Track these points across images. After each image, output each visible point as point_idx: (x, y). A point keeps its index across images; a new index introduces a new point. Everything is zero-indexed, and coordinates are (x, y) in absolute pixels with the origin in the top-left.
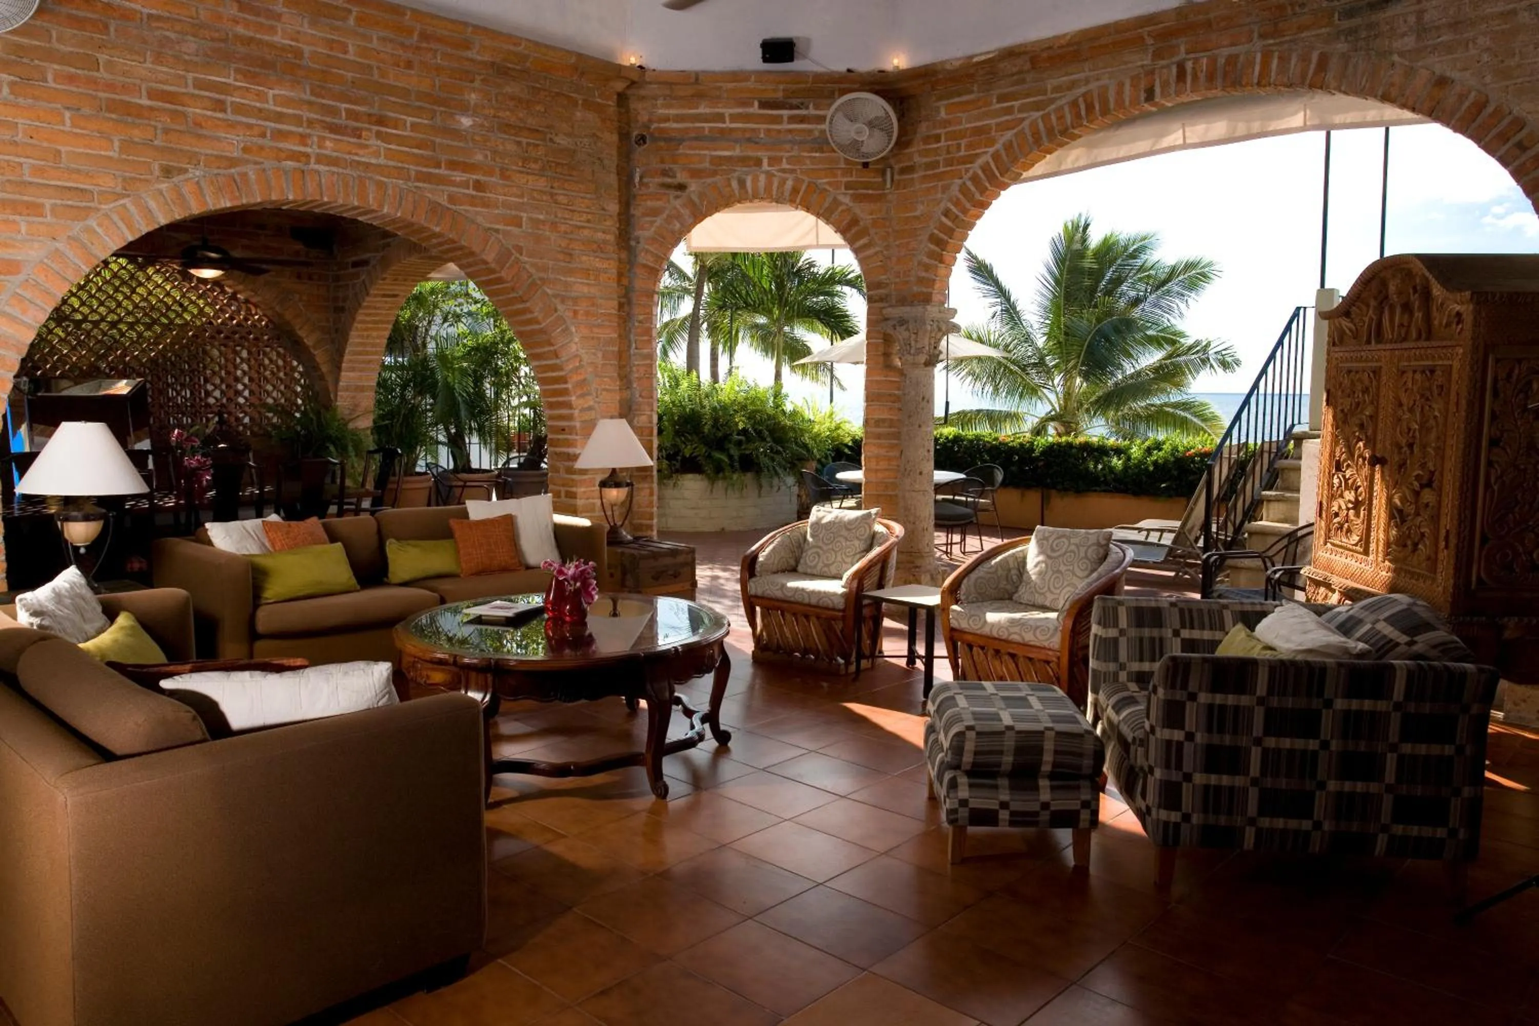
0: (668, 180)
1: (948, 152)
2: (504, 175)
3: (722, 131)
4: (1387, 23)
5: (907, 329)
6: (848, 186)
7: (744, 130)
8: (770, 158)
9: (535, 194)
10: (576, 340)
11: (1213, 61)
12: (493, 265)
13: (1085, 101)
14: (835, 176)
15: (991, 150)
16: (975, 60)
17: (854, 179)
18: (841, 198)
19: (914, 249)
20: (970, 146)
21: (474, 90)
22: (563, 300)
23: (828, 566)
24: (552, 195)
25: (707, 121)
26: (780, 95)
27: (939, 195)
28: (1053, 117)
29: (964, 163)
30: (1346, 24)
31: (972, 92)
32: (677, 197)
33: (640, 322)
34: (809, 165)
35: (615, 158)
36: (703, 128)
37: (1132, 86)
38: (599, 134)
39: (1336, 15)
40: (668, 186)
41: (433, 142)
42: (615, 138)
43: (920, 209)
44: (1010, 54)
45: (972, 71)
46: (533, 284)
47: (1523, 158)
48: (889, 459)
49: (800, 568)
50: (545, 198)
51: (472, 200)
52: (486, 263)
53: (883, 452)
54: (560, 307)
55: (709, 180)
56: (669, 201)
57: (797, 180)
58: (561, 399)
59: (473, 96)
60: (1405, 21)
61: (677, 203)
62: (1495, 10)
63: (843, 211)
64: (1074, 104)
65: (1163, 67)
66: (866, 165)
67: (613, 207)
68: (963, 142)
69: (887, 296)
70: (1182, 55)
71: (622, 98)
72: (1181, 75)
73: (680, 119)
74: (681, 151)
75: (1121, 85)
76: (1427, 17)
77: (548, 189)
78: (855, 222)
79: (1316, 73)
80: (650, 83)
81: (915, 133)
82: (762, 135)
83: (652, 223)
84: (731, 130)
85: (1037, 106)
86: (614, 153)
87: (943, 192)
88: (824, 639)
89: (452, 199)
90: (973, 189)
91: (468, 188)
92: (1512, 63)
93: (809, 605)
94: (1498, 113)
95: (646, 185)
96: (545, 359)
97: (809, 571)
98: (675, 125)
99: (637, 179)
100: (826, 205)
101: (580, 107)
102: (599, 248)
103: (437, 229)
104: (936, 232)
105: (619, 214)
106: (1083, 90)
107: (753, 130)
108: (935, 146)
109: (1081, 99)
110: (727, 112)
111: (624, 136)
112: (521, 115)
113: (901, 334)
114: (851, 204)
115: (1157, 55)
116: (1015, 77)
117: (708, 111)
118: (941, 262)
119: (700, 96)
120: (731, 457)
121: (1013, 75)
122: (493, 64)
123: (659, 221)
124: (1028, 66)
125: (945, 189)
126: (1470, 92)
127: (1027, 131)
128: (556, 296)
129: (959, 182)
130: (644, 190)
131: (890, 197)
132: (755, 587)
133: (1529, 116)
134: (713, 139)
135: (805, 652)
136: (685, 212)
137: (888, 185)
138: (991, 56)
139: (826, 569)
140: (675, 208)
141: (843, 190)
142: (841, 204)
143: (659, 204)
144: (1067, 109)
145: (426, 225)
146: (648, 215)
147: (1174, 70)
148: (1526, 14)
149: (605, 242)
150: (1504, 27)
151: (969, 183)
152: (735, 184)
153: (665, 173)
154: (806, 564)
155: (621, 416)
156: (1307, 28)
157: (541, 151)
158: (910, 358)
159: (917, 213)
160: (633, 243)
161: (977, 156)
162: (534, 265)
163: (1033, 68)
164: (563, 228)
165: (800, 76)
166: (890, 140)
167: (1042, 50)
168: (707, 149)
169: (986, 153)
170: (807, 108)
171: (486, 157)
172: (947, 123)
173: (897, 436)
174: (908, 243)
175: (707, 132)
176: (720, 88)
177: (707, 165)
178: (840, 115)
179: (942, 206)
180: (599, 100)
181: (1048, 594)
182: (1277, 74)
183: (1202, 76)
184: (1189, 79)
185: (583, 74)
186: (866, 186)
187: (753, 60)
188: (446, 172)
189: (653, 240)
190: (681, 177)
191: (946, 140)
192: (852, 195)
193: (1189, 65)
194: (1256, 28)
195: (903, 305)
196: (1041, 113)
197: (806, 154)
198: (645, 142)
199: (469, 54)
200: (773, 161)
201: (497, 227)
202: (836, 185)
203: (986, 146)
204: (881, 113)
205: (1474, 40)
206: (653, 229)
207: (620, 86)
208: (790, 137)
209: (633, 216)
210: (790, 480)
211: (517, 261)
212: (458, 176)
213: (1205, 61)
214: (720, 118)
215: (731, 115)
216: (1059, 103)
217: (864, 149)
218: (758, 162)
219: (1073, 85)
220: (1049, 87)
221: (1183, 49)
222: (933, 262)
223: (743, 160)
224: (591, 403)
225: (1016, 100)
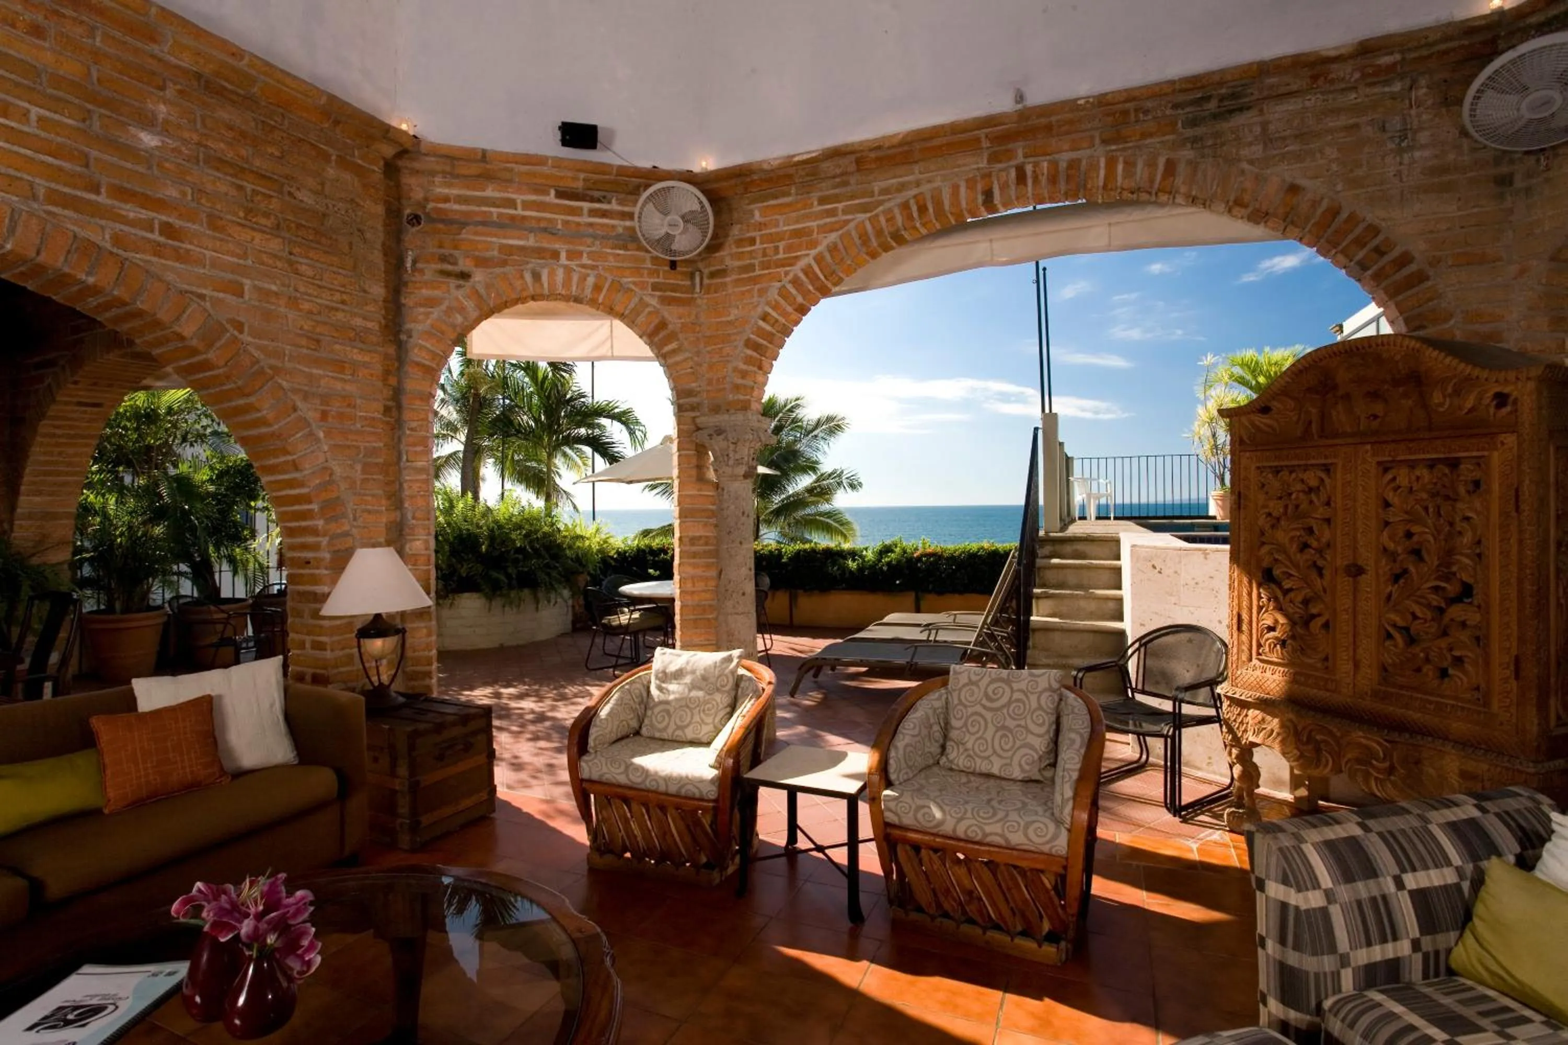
0: (449, 268)
1: (765, 255)
2: (214, 222)
3: (513, 218)
4: (1232, 133)
5: (726, 439)
6: (655, 287)
7: (539, 220)
8: (568, 251)
9: (265, 258)
10: (326, 448)
11: (1054, 164)
12: (194, 342)
13: (917, 203)
14: (642, 276)
15: (813, 252)
16: (796, 159)
17: (661, 280)
18: (647, 299)
19: (728, 355)
20: (789, 249)
21: (165, 102)
22: (306, 396)
23: (679, 728)
24: (291, 263)
25: (494, 205)
26: (579, 185)
27: (755, 299)
28: (882, 219)
29: (783, 266)
30: (1189, 132)
31: (789, 194)
32: (459, 287)
33: (412, 429)
34: (612, 262)
35: (381, 235)
36: (491, 213)
37: (968, 188)
38: (357, 200)
39: (1180, 125)
40: (448, 274)
41: (87, 156)
42: (380, 209)
43: (734, 313)
44: (835, 153)
45: (791, 171)
46: (261, 372)
47: (1381, 263)
48: (707, 579)
49: (644, 731)
50: (279, 264)
51: (158, 250)
52: (182, 338)
53: (699, 572)
54: (299, 404)
55: (498, 270)
56: (448, 291)
57: (598, 276)
58: (304, 524)
59: (162, 108)
60: (1251, 131)
61: (457, 294)
62: (1339, 123)
63: (650, 313)
64: (905, 206)
65: (1001, 170)
66: (673, 265)
67: (378, 290)
68: (781, 245)
69: (698, 404)
70: (1020, 159)
71: (391, 169)
72: (1021, 177)
73: (461, 200)
74: (463, 236)
75: (956, 188)
76: (1272, 127)
77: (285, 254)
78: (663, 325)
79: (1164, 178)
80: (426, 155)
81: (727, 236)
82: (560, 227)
83: (427, 315)
84: (524, 218)
85: (864, 209)
86: (380, 227)
87: (760, 296)
88: (688, 839)
89: (117, 240)
90: (793, 291)
91: (152, 231)
92: (1360, 172)
93: (667, 794)
94: (1352, 219)
95: (421, 271)
96: (280, 473)
97: (657, 735)
98: (456, 207)
99: (409, 265)
100: (632, 305)
101: (333, 164)
102: (358, 337)
103: (91, 280)
104: (752, 336)
105: (385, 301)
106: (914, 191)
107: (550, 220)
108: (749, 249)
109: (912, 202)
110: (519, 198)
111: (393, 213)
112: (243, 152)
113: (719, 443)
114: (658, 306)
115: (994, 158)
116: (838, 180)
117: (497, 195)
118: (760, 368)
119: (488, 177)
120: (509, 576)
121: (834, 177)
122: (198, 76)
123: (436, 313)
124: (853, 168)
125: (762, 292)
126: (1322, 199)
127: (854, 233)
128: (295, 391)
129: (778, 284)
130: (418, 277)
131: (699, 301)
132: (591, 768)
133: (1383, 224)
134: (501, 226)
135: (663, 856)
136: (469, 305)
137: (698, 289)
138: (814, 155)
139: (679, 733)
140: (457, 299)
141: (650, 292)
142: (648, 305)
143: (437, 293)
144: (897, 211)
145: (66, 270)
146: (421, 305)
147: (1013, 173)
148: (1369, 128)
149: (367, 330)
150: (1348, 139)
151: (790, 287)
152: (528, 277)
153: (443, 259)
154: (652, 726)
155: (388, 544)
156: (1151, 135)
157: (275, 204)
158: (728, 470)
159: (732, 317)
160: (403, 337)
161: (797, 258)
162: (258, 348)
163: (858, 170)
164: (306, 306)
165: (602, 168)
166: (703, 240)
167: (871, 150)
168: (496, 236)
169: (807, 255)
170: (609, 202)
171: (184, 194)
172: (761, 226)
173: (716, 554)
174: (721, 349)
175: (495, 218)
176: (511, 170)
177: (496, 253)
178: (650, 206)
179: (759, 310)
180: (360, 162)
181: (994, 758)
182: (1124, 178)
183: (1043, 180)
184: (1030, 182)
185: (337, 123)
186: (674, 288)
187: (551, 145)
188: (109, 202)
189: (429, 334)
190: (464, 264)
191: (762, 243)
192: (660, 297)
193: (1029, 169)
194: (1097, 134)
195: (717, 413)
196: (868, 215)
197: (609, 251)
198: (419, 223)
199: (155, 48)
200: (571, 255)
201: (204, 291)
202: (642, 286)
203: (807, 248)
204: (697, 207)
205: (1321, 152)
206: (429, 322)
207: (389, 151)
208: (591, 231)
209: (404, 305)
210: (566, 593)
211: (235, 340)
212: (131, 211)
213: (1045, 164)
214: (512, 204)
215: (523, 202)
216: (887, 205)
217: (675, 247)
218: (555, 255)
219: (902, 187)
220: (876, 190)
221: (1020, 153)
222: (751, 368)
223: (539, 252)
224: (346, 528)
225: (840, 202)
